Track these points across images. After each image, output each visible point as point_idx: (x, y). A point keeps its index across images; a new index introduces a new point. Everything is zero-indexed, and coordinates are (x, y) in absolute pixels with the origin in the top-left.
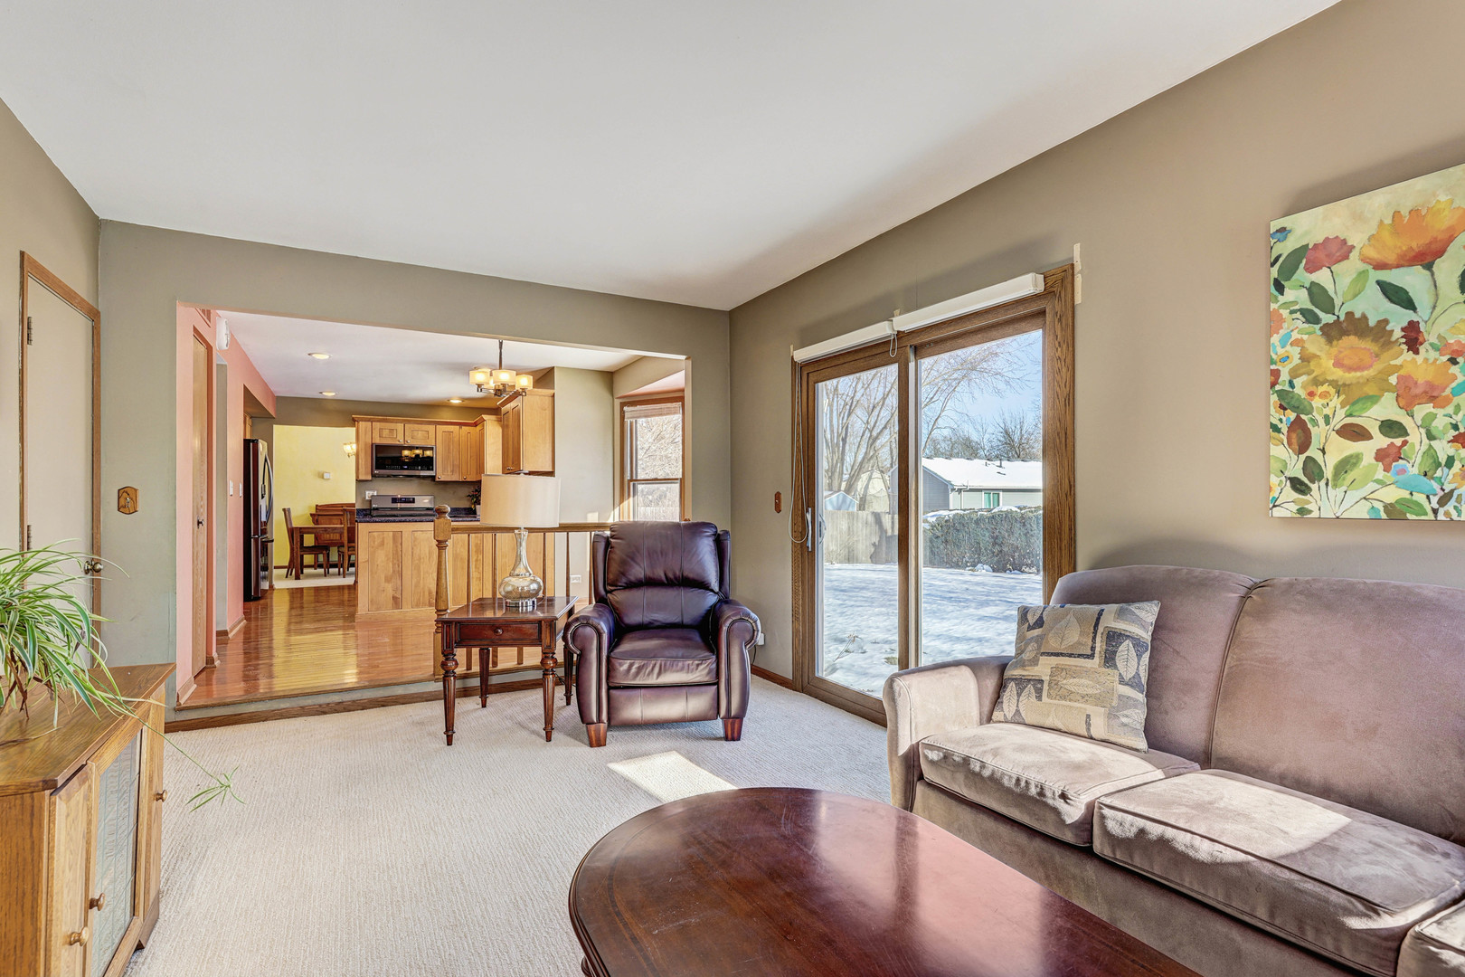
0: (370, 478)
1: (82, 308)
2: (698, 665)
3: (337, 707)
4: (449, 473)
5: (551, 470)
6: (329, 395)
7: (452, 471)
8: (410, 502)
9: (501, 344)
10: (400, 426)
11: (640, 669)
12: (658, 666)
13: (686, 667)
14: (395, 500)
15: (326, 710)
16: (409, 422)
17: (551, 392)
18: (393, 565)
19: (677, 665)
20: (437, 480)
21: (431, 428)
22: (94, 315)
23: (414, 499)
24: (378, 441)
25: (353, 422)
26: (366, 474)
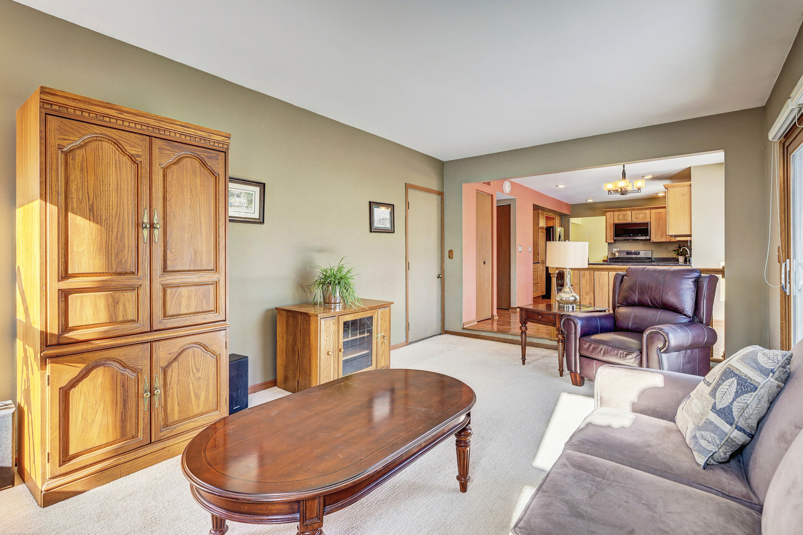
0: (612, 241)
1: (434, 193)
2: (626, 355)
3: (510, 341)
4: (659, 237)
5: (690, 234)
6: (590, 201)
7: (661, 236)
8: (637, 254)
9: (624, 166)
10: (629, 213)
11: (594, 349)
12: (603, 349)
13: (619, 354)
14: (628, 253)
15: (507, 341)
16: (634, 210)
17: (689, 183)
18: (590, 286)
19: (614, 352)
20: (652, 241)
21: (648, 212)
22: (441, 194)
23: (639, 252)
24: (617, 222)
25: (604, 214)
26: (611, 240)
